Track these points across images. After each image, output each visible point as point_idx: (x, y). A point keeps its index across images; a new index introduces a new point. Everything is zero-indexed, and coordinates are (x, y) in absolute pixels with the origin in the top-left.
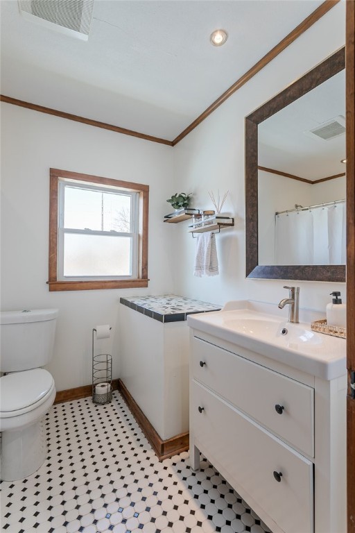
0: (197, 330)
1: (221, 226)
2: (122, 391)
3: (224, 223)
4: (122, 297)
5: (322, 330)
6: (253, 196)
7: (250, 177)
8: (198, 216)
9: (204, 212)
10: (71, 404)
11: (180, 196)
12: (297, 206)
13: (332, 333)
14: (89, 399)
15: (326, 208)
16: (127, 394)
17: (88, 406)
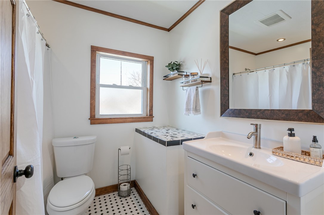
0: (190, 152)
1: (203, 83)
2: (137, 188)
3: (206, 81)
4: (137, 128)
5: (281, 155)
6: (225, 62)
7: (224, 50)
8: (187, 76)
9: (191, 73)
10: (104, 197)
11: (174, 63)
12: (246, 69)
13: (289, 157)
14: (116, 193)
15: (267, 71)
16: (140, 191)
17: (115, 198)
